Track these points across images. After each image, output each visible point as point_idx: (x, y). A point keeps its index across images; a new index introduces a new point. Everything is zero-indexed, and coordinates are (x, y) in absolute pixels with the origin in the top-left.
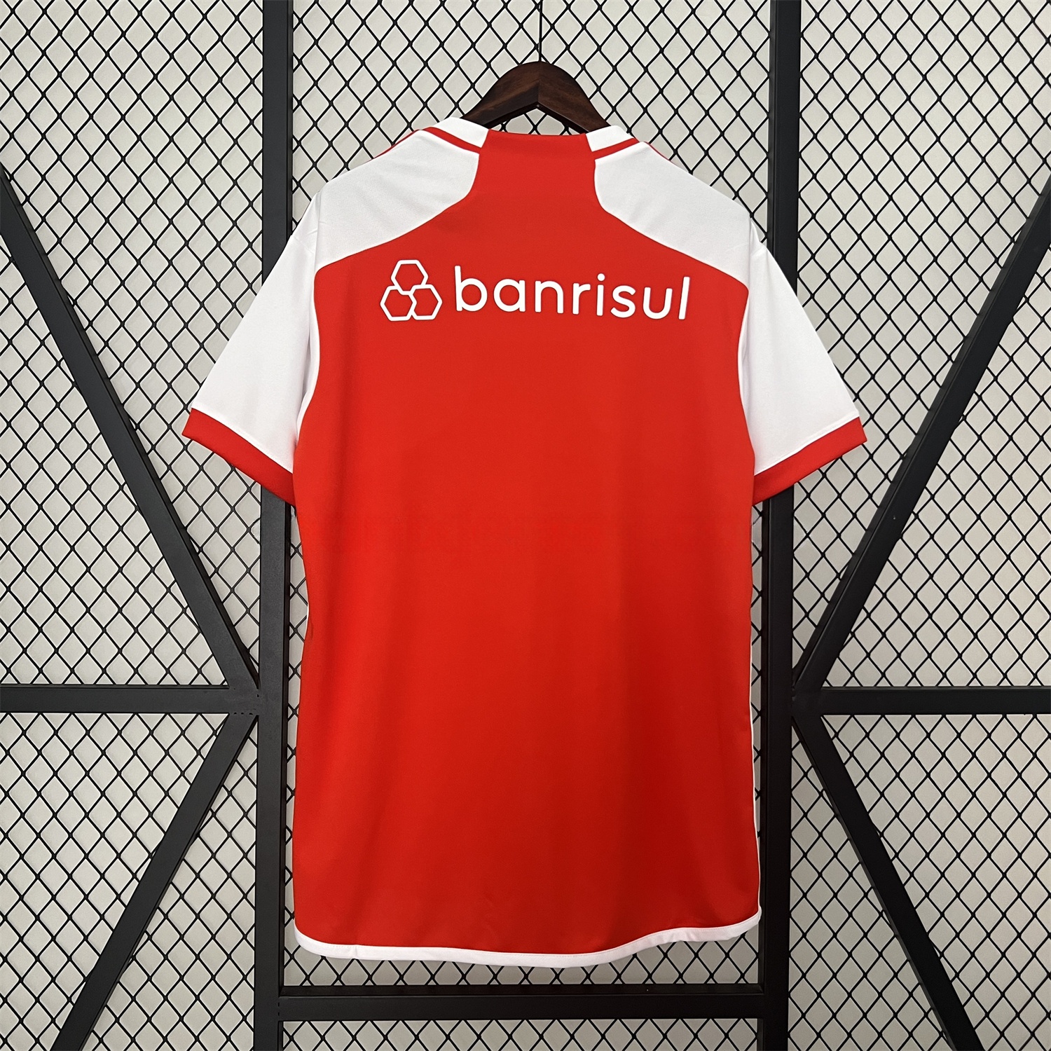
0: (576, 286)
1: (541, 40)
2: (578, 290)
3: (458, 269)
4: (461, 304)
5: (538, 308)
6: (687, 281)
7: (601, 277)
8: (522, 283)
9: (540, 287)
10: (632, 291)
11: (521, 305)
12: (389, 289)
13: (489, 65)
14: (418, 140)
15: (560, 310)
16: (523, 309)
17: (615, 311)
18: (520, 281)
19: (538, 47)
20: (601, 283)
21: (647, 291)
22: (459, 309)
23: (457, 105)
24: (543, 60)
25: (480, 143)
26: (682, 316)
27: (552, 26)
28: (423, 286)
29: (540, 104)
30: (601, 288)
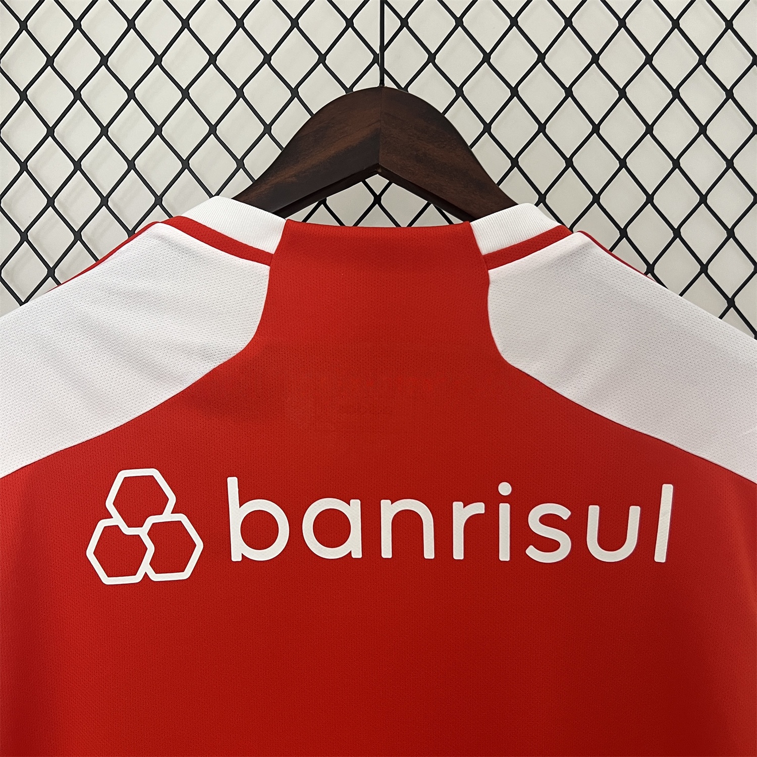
0: (457, 506)
1: (383, 48)
2: (461, 513)
3: (233, 483)
4: (239, 549)
5: (387, 552)
6: (668, 491)
7: (505, 489)
8: (356, 504)
9: (389, 510)
10: (564, 513)
11: (353, 546)
12: (102, 524)
13: (295, 93)
14: (155, 242)
15: (429, 553)
16: (357, 554)
17: (532, 552)
18: (352, 501)
19: (378, 59)
20: (505, 499)
21: (594, 512)
22: (236, 557)
23: (240, 164)
24: (388, 83)
25: (270, 245)
26: (660, 555)
27: (404, 23)
28: (168, 516)
29: (382, 168)
30: (505, 510)
